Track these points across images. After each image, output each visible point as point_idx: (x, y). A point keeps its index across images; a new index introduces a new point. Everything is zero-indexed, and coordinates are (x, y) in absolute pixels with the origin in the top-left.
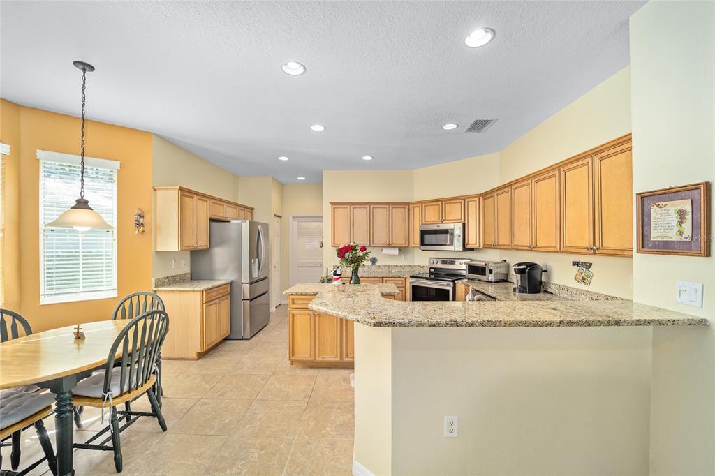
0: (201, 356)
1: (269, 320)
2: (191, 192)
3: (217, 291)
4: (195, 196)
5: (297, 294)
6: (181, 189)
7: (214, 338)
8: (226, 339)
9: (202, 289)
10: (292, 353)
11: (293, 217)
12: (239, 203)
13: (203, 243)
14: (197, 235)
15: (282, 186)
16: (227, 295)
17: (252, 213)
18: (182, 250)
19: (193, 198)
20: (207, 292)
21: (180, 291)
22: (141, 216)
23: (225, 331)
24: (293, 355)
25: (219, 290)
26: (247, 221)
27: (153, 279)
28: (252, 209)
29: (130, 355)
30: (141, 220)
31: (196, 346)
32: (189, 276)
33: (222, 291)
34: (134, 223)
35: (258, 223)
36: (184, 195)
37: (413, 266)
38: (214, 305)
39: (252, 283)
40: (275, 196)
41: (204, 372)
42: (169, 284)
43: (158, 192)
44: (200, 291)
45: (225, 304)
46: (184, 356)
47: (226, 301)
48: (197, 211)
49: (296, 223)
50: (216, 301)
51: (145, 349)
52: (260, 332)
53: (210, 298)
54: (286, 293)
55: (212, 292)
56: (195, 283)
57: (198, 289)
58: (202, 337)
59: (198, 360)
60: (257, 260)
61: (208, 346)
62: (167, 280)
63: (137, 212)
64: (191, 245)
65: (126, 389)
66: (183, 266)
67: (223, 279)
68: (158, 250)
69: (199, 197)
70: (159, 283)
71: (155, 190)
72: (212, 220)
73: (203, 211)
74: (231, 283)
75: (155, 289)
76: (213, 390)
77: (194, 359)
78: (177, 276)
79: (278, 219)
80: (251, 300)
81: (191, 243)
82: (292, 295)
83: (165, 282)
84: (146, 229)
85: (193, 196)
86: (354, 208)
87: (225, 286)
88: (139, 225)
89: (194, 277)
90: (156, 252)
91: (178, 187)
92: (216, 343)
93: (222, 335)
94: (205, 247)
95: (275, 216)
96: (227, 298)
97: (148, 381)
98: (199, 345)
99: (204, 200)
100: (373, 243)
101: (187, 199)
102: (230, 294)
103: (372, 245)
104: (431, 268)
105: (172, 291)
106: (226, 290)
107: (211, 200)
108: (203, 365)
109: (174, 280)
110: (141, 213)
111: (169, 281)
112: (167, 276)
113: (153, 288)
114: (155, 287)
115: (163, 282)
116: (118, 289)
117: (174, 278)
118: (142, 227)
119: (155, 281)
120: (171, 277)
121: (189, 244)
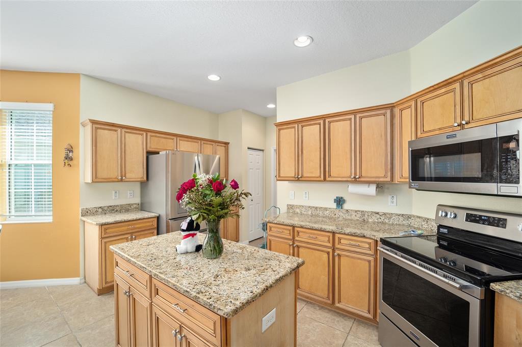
2: (113, 126)
3: (127, 226)
4: (119, 129)
6: (94, 122)
13: (136, 176)
16: (151, 229)
18: (93, 182)
19: (115, 131)
20: (106, 226)
22: (71, 151)
25: (132, 224)
28: (227, 144)
30: (71, 155)
32: (136, 206)
33: (140, 225)
34: (64, 155)
36: (98, 128)
37: (409, 217)
42: (105, 213)
46: (93, 288)
50: (127, 236)
53: (111, 232)
55: (118, 227)
58: (100, 274)
61: (107, 283)
63: (66, 147)
64: (114, 177)
66: (129, 197)
68: (86, 181)
69: (129, 130)
72: (149, 153)
73: (136, 146)
74: (158, 218)
77: (97, 294)
81: (114, 175)
86: (303, 127)
88: (68, 158)
90: (85, 183)
94: (139, 180)
95: (251, 149)
99: (135, 133)
100: (330, 176)
101: (106, 132)
102: (156, 228)
103: (328, 179)
104: (440, 226)
107: (150, 134)
110: (70, 148)
111: (104, 210)
112: (102, 205)
113: (80, 217)
114: (82, 216)
115: (94, 211)
116: (53, 215)
117: (111, 208)
118: (70, 160)
119: (82, 210)
120: (108, 207)
121: (109, 177)
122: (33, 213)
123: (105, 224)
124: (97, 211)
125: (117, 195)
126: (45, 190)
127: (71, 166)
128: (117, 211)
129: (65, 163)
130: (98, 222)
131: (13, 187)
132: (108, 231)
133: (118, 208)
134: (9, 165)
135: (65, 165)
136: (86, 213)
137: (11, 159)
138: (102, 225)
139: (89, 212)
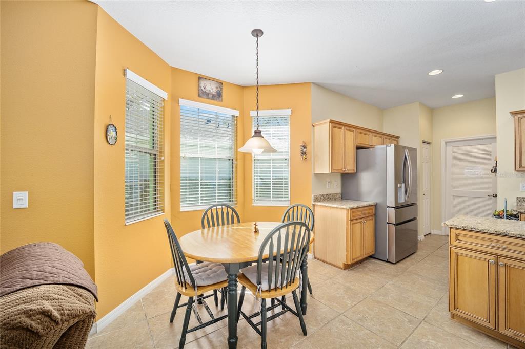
0: (347, 267)
1: (417, 249)
2: (340, 124)
3: (362, 210)
4: (343, 128)
5: (463, 229)
6: (332, 122)
7: (359, 255)
8: (371, 257)
9: (348, 207)
10: (454, 304)
11: (446, 143)
12: (385, 131)
13: (351, 168)
14: (345, 160)
15: (432, 112)
16: (371, 216)
17: (397, 141)
18: (332, 173)
19: (341, 129)
20: (353, 210)
21: (330, 207)
22: (305, 147)
23: (370, 250)
24: (456, 308)
25: (364, 210)
26: (393, 146)
27: (313, 196)
28: (398, 137)
29: (282, 255)
30: (305, 150)
31: (342, 258)
32: (340, 195)
33: (367, 212)
35: (405, 148)
36: (334, 127)
38: (360, 224)
39: (398, 207)
40: (422, 121)
41: (348, 285)
42: (324, 201)
43: (315, 128)
44: (347, 209)
45: (370, 225)
46: (333, 263)
47: (371, 221)
48: (345, 140)
49: (450, 149)
50: (362, 220)
51: (294, 253)
52: (408, 259)
53: (355, 216)
54: (446, 225)
55: (358, 211)
56: (344, 202)
57: (344, 207)
58: (348, 251)
59: (344, 270)
60: (403, 185)
61: (353, 260)
62: (322, 197)
63: (302, 144)
64: (340, 168)
65: (273, 286)
66: (335, 187)
67: (368, 200)
68: (316, 173)
69: (347, 128)
70: (317, 199)
71: (313, 126)
72: (358, 148)
73: (350, 140)
74: (375, 206)
75: (314, 203)
76: (353, 309)
77: (341, 268)
78: (330, 195)
79: (428, 146)
80: (397, 225)
81: (340, 167)
82: (456, 228)
83: (321, 198)
84: (308, 156)
85: (341, 127)
87: (370, 208)
88: (303, 153)
89: (344, 197)
90: (315, 174)
91: (328, 120)
92: (361, 258)
93: (366, 253)
94: (352, 172)
95: (424, 142)
96: (372, 219)
97: (292, 284)
98: (345, 257)
99: (350, 131)
101: (336, 130)
102: (375, 215)
105: (325, 206)
106: (371, 211)
107: (358, 130)
108: (348, 276)
109: (328, 198)
110: (305, 144)
111: (324, 198)
114: (314, 201)
117: (328, 196)
125: (329, 185)
127: (307, 160)
135: (302, 159)
138: (351, 209)
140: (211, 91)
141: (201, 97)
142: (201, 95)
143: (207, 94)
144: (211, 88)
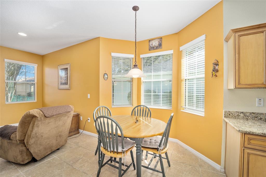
6: (236, 31)
18: (236, 88)
22: (217, 65)
30: (217, 67)
34: (212, 68)
36: (242, 35)
42: (247, 119)
62: (242, 115)
63: (214, 61)
64: (259, 82)
68: (229, 88)
85: (261, 30)
110: (216, 62)
111: (247, 116)
112: (244, 111)
113: (223, 117)
114: (225, 117)
115: (236, 115)
116: (205, 112)
117: (254, 115)
118: (217, 72)
119: (225, 112)
120: (251, 113)
121: (253, 83)
122: (195, 109)
123: (249, 134)
124: (238, 115)
125: (262, 102)
126: (200, 95)
127: (217, 76)
128: (261, 119)
129: (213, 74)
130: (241, 129)
131: (187, 92)
132: (252, 141)
133: (262, 116)
134: (186, 80)
135: (213, 76)
136: (228, 115)
137: (186, 76)
138: (245, 134)
139: (231, 114)
140: (156, 45)
141: (151, 50)
142: (151, 49)
143: (153, 47)
144: (155, 43)
